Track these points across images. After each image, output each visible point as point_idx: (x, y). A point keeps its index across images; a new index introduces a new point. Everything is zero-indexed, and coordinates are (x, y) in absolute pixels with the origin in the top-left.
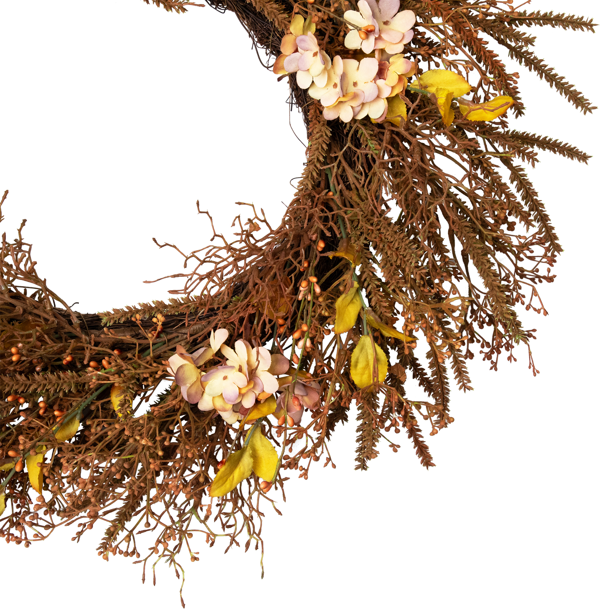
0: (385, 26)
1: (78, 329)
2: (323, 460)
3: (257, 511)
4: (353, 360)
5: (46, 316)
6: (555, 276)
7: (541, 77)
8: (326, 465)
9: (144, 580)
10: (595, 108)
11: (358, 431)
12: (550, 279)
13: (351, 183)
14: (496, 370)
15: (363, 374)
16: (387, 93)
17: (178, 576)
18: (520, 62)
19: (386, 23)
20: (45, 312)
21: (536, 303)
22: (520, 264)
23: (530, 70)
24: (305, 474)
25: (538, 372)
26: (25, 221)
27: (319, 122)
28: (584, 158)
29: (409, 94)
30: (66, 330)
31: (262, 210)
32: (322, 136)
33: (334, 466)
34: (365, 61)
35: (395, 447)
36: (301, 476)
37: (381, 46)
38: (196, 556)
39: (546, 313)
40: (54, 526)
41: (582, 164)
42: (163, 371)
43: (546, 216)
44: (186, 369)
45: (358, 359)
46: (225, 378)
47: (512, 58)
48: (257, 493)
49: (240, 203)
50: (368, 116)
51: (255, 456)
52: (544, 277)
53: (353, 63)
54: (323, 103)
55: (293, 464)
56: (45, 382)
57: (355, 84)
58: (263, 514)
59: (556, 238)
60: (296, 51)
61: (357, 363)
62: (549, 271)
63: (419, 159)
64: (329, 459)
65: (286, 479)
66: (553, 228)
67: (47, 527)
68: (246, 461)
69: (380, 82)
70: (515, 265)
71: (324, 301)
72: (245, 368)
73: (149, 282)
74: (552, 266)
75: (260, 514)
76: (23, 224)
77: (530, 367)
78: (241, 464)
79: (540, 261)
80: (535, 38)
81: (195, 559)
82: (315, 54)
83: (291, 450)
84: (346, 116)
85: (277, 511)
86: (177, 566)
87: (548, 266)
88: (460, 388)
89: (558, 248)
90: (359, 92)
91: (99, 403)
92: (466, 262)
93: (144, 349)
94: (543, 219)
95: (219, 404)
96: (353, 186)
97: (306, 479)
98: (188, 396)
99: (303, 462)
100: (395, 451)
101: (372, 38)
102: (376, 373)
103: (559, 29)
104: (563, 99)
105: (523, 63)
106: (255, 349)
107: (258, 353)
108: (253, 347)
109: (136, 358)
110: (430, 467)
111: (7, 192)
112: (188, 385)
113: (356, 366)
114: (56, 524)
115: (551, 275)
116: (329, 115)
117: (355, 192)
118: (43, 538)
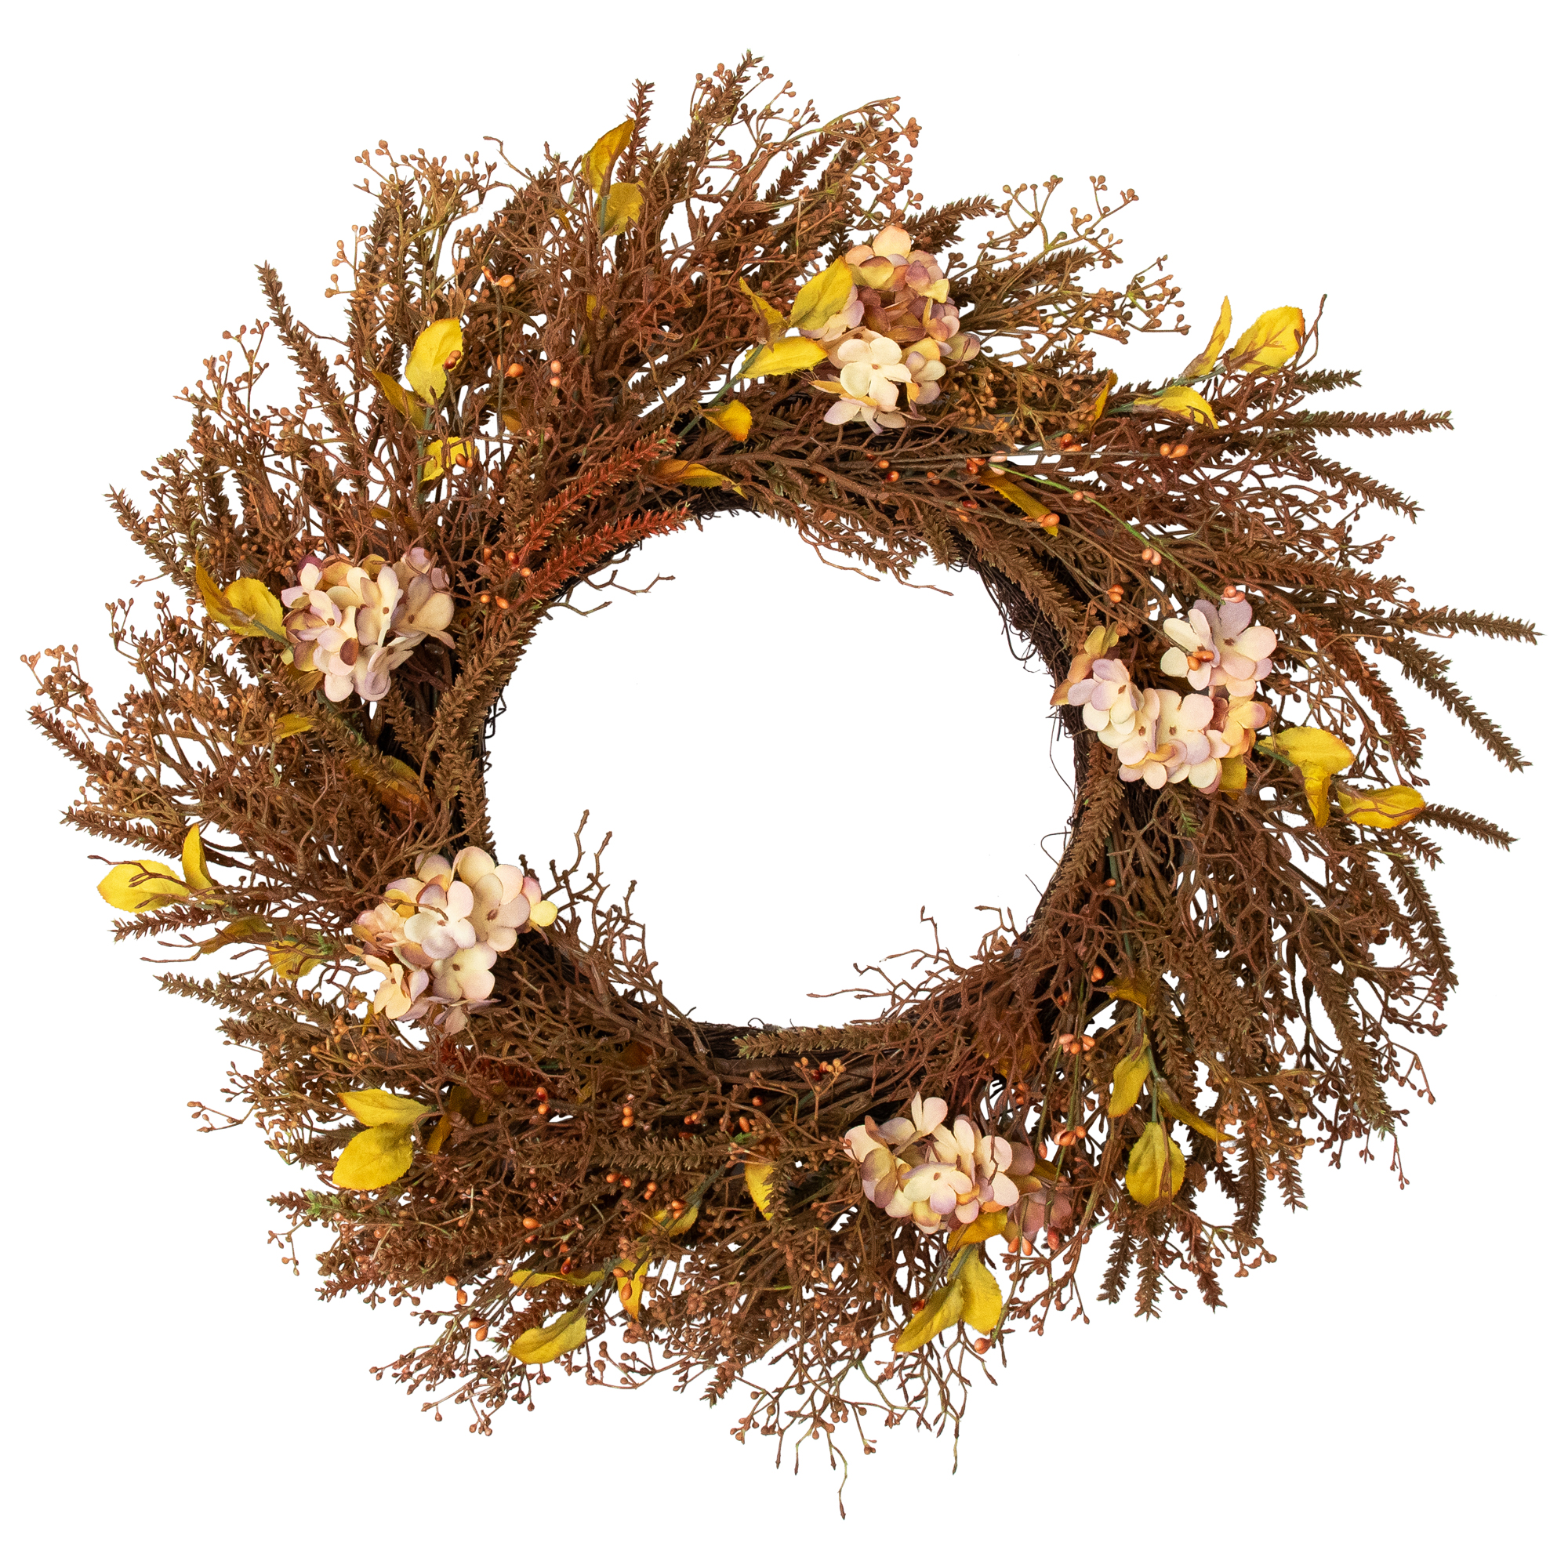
0: (1227, 647)
1: (703, 1063)
2: (1072, 1307)
3: (959, 1375)
4: (1133, 1158)
5: (661, 1043)
6: (1444, 1026)
7: (1449, 709)
8: (1075, 1317)
9: (778, 1463)
10: (1528, 764)
11: (1112, 1247)
12: (1436, 1031)
13: (1144, 865)
14: (1338, 1166)
15: (1144, 1182)
16: (1222, 752)
17: (834, 1465)
18: (1420, 685)
19: (1229, 642)
20: (659, 1035)
21: (1416, 1077)
22: (1392, 1003)
23: (1433, 696)
24: (1039, 1325)
25: (1407, 1182)
26: (634, 883)
27: (1106, 772)
28: (1504, 839)
29: (1255, 756)
30: (686, 1064)
31: (1009, 910)
32: (1109, 796)
33: (1087, 1320)
34: (1191, 698)
35: (1179, 1293)
36: (1033, 1329)
37: (1220, 680)
38: (872, 1445)
39: (1432, 1099)
40: (653, 1372)
41: (1502, 849)
42: (837, 1151)
43: (1440, 930)
44: (877, 1156)
45: (1139, 1159)
46: (936, 1177)
47: (1407, 676)
48: (959, 1346)
49: (981, 908)
50: (1187, 780)
51: (966, 1294)
52: (1428, 1027)
53: (1173, 697)
54: (1121, 757)
55: (1025, 1311)
56: (659, 1153)
57: (1173, 731)
58: (968, 1382)
59: (1451, 964)
60: (1090, 675)
61: (1138, 1163)
62: (1435, 1015)
63: (1263, 858)
64: (1080, 1310)
65: (1010, 1331)
66: (1447, 949)
67: (643, 1372)
68: (954, 1301)
69: (1214, 734)
70: (1385, 1004)
71: (1093, 1060)
72: (970, 1165)
73: (817, 996)
74: (1442, 1008)
75: (964, 1381)
76: (632, 889)
77: (1392, 1168)
78: (945, 1306)
79: (1425, 1000)
80: (1448, 662)
81: (869, 1450)
82: (1122, 690)
83: (1022, 1289)
84: (1155, 779)
85: (989, 1376)
86: (835, 1453)
87: (1435, 1008)
88: (1286, 1203)
89: (1453, 980)
90: (1179, 745)
91: (727, 1181)
92: (1308, 994)
93: (807, 1111)
94: (1433, 932)
95: (921, 1213)
96: (1146, 870)
97: (1041, 1334)
98: (877, 1194)
99: (1037, 1310)
100: (1179, 1297)
101: (1207, 669)
102: (1165, 1185)
103: (1482, 638)
104: (1481, 744)
105: (1424, 686)
106: (988, 1138)
107: (993, 1146)
108: (983, 1135)
109: (794, 1124)
110: (1218, 1308)
111: (609, 835)
112: (878, 1180)
113: (1136, 1169)
114: (657, 1368)
115: (1438, 1023)
116: (1128, 775)
117: (1150, 882)
118: (635, 1386)
